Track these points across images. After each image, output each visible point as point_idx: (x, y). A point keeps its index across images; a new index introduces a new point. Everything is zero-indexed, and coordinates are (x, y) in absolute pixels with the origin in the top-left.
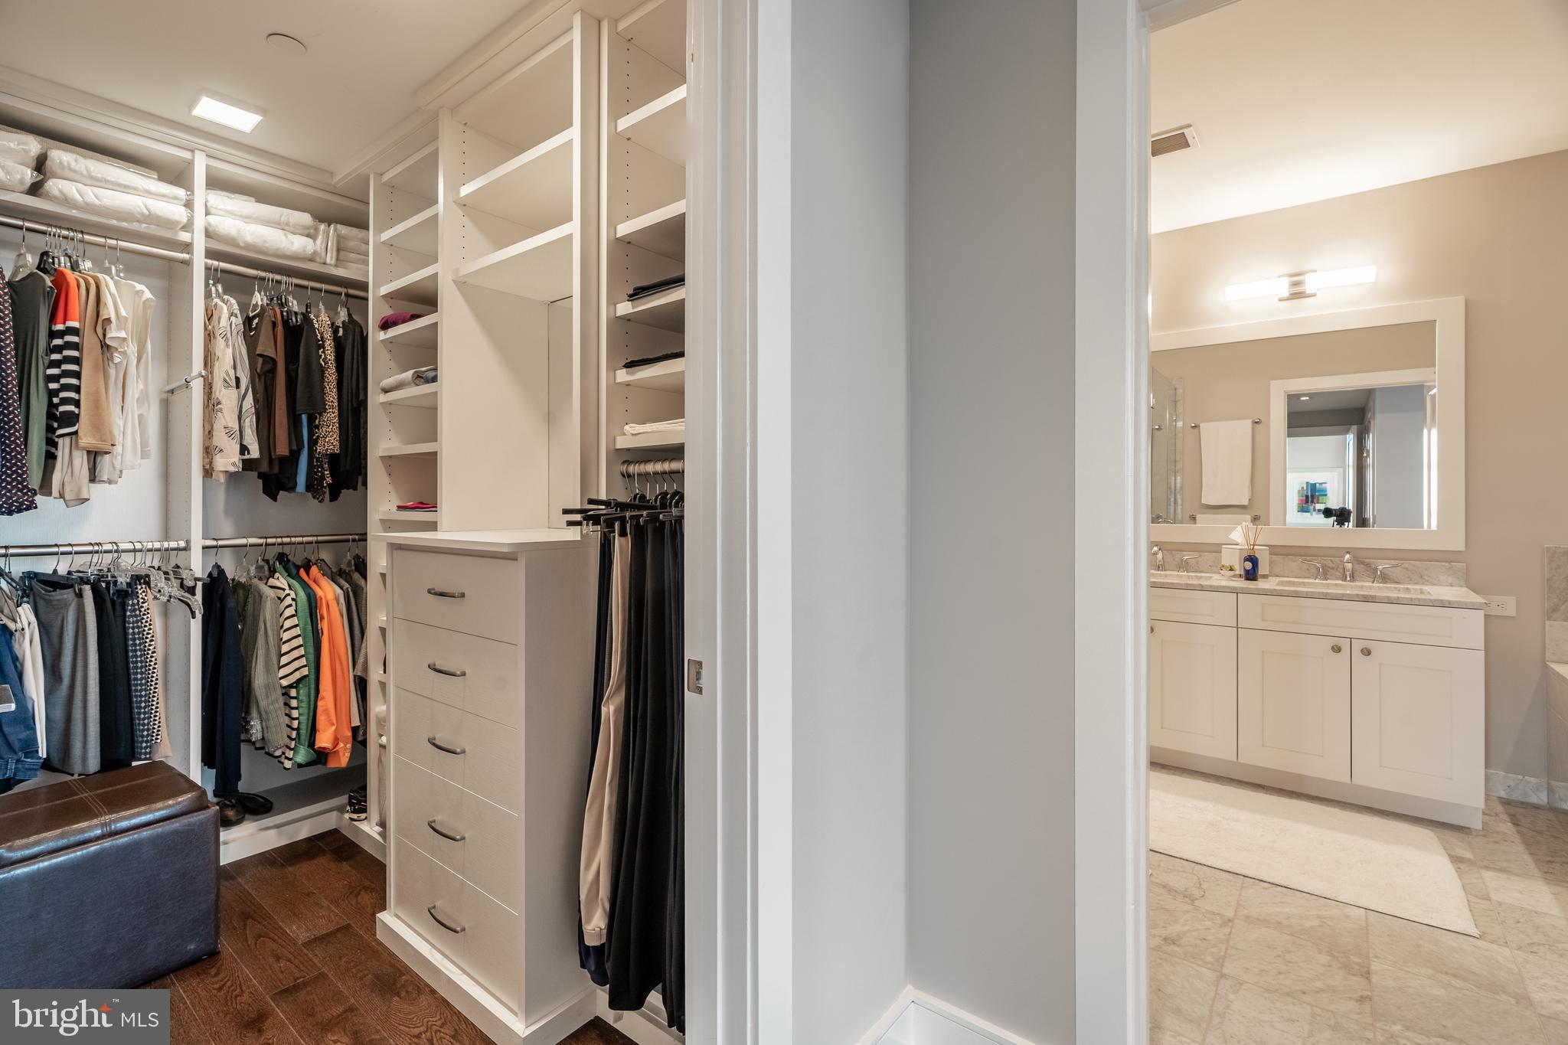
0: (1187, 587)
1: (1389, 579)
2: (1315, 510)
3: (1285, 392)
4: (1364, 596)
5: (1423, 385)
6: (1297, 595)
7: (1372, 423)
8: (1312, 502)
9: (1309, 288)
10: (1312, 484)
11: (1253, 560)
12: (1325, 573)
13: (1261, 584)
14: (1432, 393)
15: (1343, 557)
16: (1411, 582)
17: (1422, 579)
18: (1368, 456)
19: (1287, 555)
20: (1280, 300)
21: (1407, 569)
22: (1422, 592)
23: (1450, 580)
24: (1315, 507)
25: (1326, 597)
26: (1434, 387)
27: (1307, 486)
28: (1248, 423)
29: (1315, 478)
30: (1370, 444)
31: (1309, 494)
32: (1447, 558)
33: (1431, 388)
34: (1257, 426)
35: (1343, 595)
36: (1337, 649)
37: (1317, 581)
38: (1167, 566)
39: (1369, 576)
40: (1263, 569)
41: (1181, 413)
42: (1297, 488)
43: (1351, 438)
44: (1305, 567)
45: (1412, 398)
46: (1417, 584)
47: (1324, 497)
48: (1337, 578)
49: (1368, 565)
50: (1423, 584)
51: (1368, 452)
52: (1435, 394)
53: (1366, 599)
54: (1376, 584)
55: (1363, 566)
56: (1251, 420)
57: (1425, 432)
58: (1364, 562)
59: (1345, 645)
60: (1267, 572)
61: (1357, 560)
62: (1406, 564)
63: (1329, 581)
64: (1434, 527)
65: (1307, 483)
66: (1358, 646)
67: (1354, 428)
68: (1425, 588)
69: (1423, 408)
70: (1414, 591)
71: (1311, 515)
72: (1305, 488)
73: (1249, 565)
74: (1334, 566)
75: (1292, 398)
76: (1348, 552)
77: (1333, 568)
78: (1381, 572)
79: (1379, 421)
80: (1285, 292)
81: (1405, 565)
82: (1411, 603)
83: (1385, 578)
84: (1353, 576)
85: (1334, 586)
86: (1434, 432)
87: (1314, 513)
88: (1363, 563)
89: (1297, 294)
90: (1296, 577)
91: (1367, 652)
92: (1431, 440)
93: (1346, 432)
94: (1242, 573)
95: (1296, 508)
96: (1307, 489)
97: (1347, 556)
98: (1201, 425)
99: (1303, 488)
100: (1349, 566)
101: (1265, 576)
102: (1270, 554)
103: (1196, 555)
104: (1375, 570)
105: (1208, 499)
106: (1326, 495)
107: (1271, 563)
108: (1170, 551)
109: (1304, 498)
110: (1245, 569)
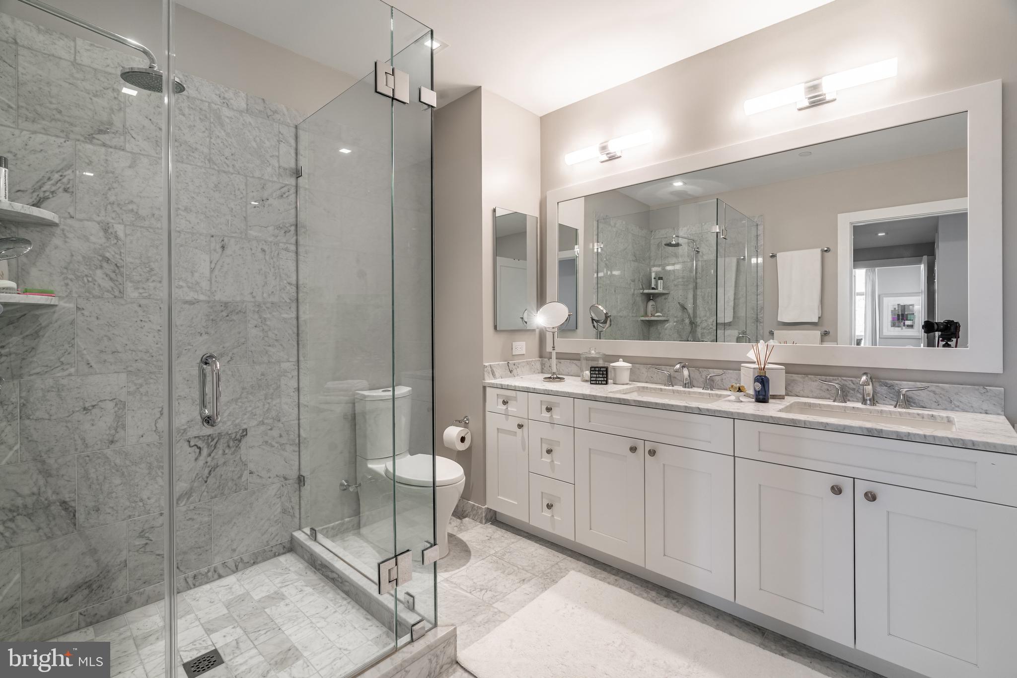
0: (687, 410)
1: (914, 403)
2: (904, 325)
3: (851, 223)
8: (903, 319)
10: (902, 306)
11: (765, 380)
12: (844, 395)
15: (861, 378)
16: (938, 407)
17: (951, 404)
19: (807, 374)
20: (800, 110)
21: (934, 392)
23: (985, 406)
24: (904, 323)
27: (898, 307)
28: (817, 252)
29: (905, 301)
31: (900, 313)
32: (981, 380)
34: (826, 254)
35: (845, 427)
36: (837, 490)
38: (695, 383)
39: (892, 399)
41: (761, 245)
42: (891, 308)
43: (923, 267)
44: (824, 387)
46: (945, 409)
47: (912, 316)
48: (857, 400)
49: (891, 387)
50: (952, 410)
54: (898, 409)
55: (885, 388)
56: (820, 249)
58: (887, 383)
59: (847, 486)
60: (778, 394)
61: (876, 382)
62: (933, 387)
63: (849, 404)
65: (898, 305)
66: (862, 489)
67: (925, 258)
71: (902, 329)
72: (897, 309)
73: (758, 387)
74: (854, 387)
75: (857, 229)
76: (865, 374)
77: (853, 390)
78: (904, 395)
81: (933, 389)
83: (909, 402)
84: (874, 399)
87: (904, 327)
88: (886, 385)
89: (817, 102)
90: (816, 398)
91: (871, 497)
93: (920, 262)
95: (890, 324)
96: (898, 310)
97: (864, 378)
98: (778, 255)
99: (895, 309)
100: (869, 388)
102: (787, 373)
103: (721, 372)
104: (899, 392)
105: (784, 317)
106: (913, 314)
108: (697, 368)
109: (896, 316)
110: (755, 389)
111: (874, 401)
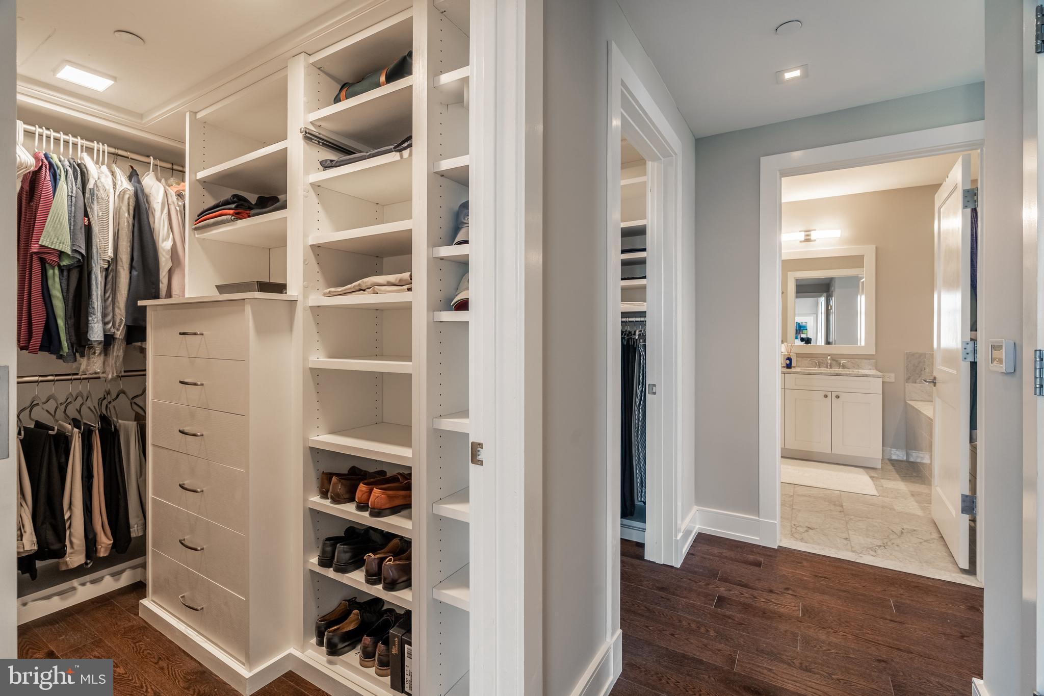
1: (846, 366)
3: (795, 277)
4: (837, 373)
5: (858, 277)
6: (809, 374)
7: (834, 293)
9: (812, 238)
11: (790, 359)
12: (819, 365)
13: (793, 370)
14: (862, 281)
15: (827, 358)
16: (854, 368)
17: (859, 367)
18: (831, 309)
19: (803, 357)
20: (802, 242)
21: (853, 362)
22: (858, 372)
23: (870, 367)
25: (821, 374)
26: (863, 278)
30: (832, 303)
32: (867, 357)
33: (862, 278)
35: (828, 373)
36: (826, 396)
37: (816, 368)
39: (837, 366)
40: (794, 364)
43: (822, 300)
44: (811, 362)
45: (853, 283)
46: (856, 369)
48: (824, 368)
49: (837, 361)
51: (831, 307)
52: (863, 281)
53: (837, 375)
54: (840, 369)
55: (835, 362)
57: (859, 297)
59: (829, 394)
60: (795, 365)
61: (832, 359)
62: (852, 360)
64: (863, 344)
66: (834, 394)
67: (825, 294)
68: (859, 370)
69: (858, 287)
70: (856, 371)
73: (788, 362)
74: (823, 361)
75: (797, 280)
77: (823, 363)
78: (843, 364)
79: (837, 291)
80: (803, 239)
82: (855, 376)
83: (844, 367)
84: (831, 366)
85: (823, 370)
86: (863, 297)
88: (835, 360)
89: (808, 240)
90: (808, 367)
91: (838, 397)
92: (862, 302)
93: (821, 296)
94: (785, 365)
97: (829, 357)
100: (829, 362)
101: (794, 367)
102: (797, 357)
104: (840, 363)
107: (797, 361)
110: (786, 364)
111: (831, 368)
